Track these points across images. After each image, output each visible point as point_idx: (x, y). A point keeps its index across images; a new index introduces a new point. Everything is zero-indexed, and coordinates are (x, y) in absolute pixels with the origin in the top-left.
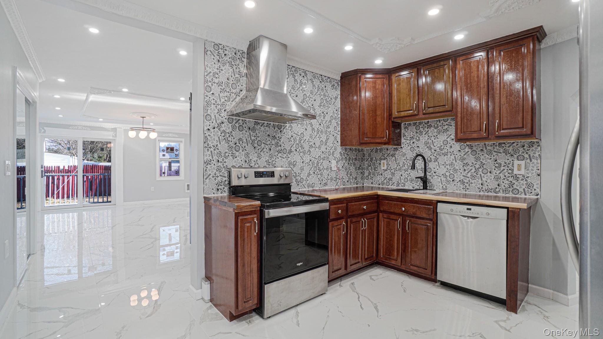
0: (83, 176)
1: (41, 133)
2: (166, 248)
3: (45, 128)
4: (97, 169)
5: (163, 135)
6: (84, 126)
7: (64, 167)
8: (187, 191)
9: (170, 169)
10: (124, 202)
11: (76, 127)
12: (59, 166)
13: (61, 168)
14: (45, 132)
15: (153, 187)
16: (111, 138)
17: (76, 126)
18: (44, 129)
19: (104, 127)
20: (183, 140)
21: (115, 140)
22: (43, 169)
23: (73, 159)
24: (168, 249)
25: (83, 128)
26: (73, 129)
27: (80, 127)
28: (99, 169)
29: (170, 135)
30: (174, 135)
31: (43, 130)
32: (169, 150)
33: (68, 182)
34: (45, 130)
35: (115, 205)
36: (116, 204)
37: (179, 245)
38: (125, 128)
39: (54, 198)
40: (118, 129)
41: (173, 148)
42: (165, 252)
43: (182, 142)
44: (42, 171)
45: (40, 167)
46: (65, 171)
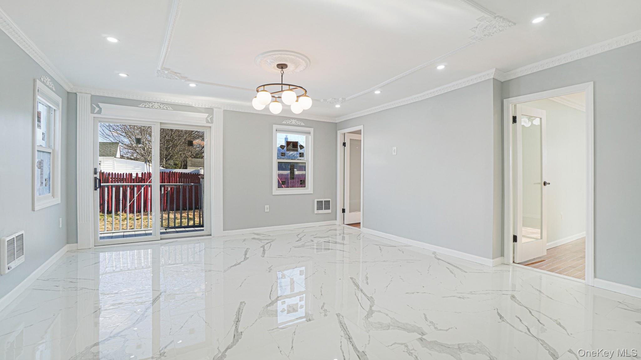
0: (161, 186)
1: (93, 113)
2: (287, 300)
3: (100, 104)
4: (174, 177)
5: (284, 122)
6: (163, 104)
7: (137, 174)
8: (316, 211)
9: (293, 177)
10: (224, 231)
11: (151, 105)
12: (131, 174)
13: (134, 176)
14: (100, 112)
15: (268, 206)
16: (204, 123)
17: (150, 102)
18: (98, 106)
19: (193, 105)
20: (311, 130)
21: (210, 127)
22: (98, 176)
23: (148, 166)
24: (289, 301)
25: (162, 106)
26: (145, 107)
27: (156, 105)
28: (176, 178)
29: (294, 122)
30: (299, 123)
31: (97, 109)
32: (291, 147)
33: (139, 196)
34: (100, 109)
35: (210, 235)
36: (212, 235)
37: (304, 295)
38: (225, 109)
39: (126, 212)
40: (215, 109)
41: (297, 143)
42: (285, 306)
43: (309, 133)
44: (96, 178)
45: (92, 171)
46: (138, 179)
